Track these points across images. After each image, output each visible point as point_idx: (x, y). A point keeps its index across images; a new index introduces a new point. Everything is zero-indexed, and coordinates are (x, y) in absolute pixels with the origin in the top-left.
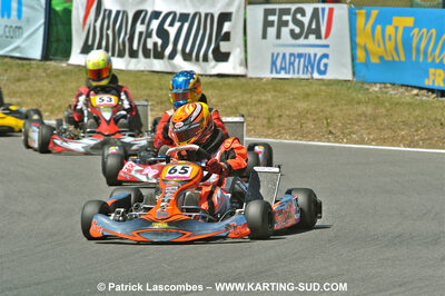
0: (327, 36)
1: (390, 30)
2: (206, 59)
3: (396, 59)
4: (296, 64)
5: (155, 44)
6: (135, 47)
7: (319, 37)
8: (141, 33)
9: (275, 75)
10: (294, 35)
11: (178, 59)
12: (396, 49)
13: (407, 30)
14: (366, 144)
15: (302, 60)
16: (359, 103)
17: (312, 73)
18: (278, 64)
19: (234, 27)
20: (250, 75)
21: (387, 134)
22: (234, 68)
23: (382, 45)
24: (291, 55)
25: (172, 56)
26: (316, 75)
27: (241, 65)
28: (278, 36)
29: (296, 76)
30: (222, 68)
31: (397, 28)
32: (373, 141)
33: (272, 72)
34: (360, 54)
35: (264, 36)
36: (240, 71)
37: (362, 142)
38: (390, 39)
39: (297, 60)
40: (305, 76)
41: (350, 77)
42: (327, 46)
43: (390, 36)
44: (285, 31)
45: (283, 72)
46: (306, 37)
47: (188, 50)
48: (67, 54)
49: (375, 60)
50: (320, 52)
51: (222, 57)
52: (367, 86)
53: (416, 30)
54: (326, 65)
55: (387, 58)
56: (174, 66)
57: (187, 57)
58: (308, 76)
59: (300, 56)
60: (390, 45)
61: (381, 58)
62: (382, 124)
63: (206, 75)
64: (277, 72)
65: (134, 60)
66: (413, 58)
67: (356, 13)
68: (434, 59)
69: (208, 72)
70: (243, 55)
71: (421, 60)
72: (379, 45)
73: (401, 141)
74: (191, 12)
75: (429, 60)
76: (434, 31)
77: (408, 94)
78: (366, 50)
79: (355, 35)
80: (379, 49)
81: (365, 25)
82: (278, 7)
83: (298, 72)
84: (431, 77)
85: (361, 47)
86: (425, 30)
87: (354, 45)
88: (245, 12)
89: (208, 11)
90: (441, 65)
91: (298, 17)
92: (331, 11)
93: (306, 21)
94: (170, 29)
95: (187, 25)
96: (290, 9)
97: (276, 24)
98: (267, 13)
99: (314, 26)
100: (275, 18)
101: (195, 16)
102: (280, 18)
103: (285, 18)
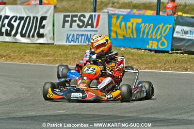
1: (129, 24)
2: (33, 36)
3: (132, 37)
4: (80, 39)
5: (7, 30)
9: (68, 44)
11: (18, 36)
12: (132, 32)
13: (138, 24)
15: (83, 37)
18: (70, 39)
20: (55, 44)
22: (47, 40)
23: (125, 30)
24: (77, 35)
25: (15, 35)
27: (50, 39)
28: (71, 26)
29: (80, 44)
30: (41, 41)
31: (133, 24)
33: (66, 42)
34: (113, 35)
35: (63, 26)
36: (50, 42)
37: (141, 68)
39: (80, 37)
40: (85, 44)
42: (97, 31)
43: (129, 27)
44: (74, 25)
45: (72, 42)
46: (86, 27)
47: (24, 32)
49: (120, 37)
50: (93, 33)
52: (118, 48)
53: (143, 24)
55: (127, 36)
56: (16, 39)
57: (23, 36)
59: (82, 35)
60: (129, 31)
61: (124, 36)
63: (33, 44)
64: (69, 42)
66: (141, 37)
67: (112, 17)
68: (152, 37)
69: (34, 42)
70: (52, 35)
71: (145, 37)
72: (123, 31)
73: (160, 69)
74: (25, 16)
75: (149, 37)
76: (152, 25)
77: (140, 51)
78: (116, 33)
79: (111, 26)
80: (123, 33)
81: (116, 22)
82: (71, 14)
83: (81, 42)
84: (150, 45)
85: (113, 31)
86: (147, 24)
87: (110, 31)
88: (54, 16)
89: (34, 16)
90: (156, 39)
91: (82, 18)
92: (99, 16)
93: (86, 20)
94: (14, 24)
95: (23, 22)
96: (77, 15)
97: (70, 21)
98: (65, 16)
99: (90, 22)
100: (69, 19)
101: (27, 17)
102: (72, 19)
103: (74, 19)
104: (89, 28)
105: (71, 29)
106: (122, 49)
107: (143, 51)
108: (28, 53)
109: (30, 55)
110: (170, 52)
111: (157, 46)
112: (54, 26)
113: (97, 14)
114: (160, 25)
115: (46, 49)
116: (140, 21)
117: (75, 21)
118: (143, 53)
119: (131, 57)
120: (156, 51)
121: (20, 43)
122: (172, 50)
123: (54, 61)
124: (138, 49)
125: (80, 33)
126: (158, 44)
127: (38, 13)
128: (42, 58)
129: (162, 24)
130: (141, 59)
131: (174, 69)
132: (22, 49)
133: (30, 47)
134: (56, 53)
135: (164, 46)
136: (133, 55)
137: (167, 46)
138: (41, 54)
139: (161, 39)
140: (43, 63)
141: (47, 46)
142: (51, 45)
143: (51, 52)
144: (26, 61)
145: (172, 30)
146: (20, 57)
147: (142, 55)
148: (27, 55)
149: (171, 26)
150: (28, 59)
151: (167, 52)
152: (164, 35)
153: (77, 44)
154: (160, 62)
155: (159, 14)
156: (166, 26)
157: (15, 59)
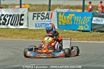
0: (51, 19)
1: (68, 17)
2: (17, 25)
3: (70, 24)
4: (42, 26)
5: (3, 22)
11: (9, 25)
12: (70, 21)
13: (73, 17)
15: (44, 25)
18: (37, 26)
20: (29, 28)
21: (80, 39)
22: (25, 27)
24: (41, 23)
25: (8, 24)
27: (26, 26)
28: (37, 19)
30: (22, 27)
31: (70, 17)
33: (35, 27)
35: (33, 19)
36: (26, 27)
37: (75, 41)
38: (68, 19)
39: (43, 25)
41: (57, 28)
42: (51, 21)
44: (39, 18)
46: (45, 19)
47: (12, 23)
49: (64, 24)
50: (49, 22)
53: (75, 17)
55: (67, 24)
56: (8, 27)
57: (11, 25)
59: (43, 24)
60: (68, 21)
61: (66, 24)
66: (75, 23)
67: (59, 14)
68: (80, 23)
69: (18, 28)
70: (27, 24)
71: (77, 24)
72: (65, 21)
73: (85, 40)
74: (13, 14)
75: (79, 24)
76: (80, 17)
77: (74, 31)
78: (61, 22)
79: (58, 18)
80: (65, 22)
81: (61, 16)
82: (37, 12)
83: (43, 27)
84: (80, 28)
85: (60, 21)
86: (78, 17)
87: (58, 21)
88: (28, 14)
89: (17, 14)
90: (82, 25)
91: (43, 14)
92: (52, 13)
93: (45, 15)
94: (7, 18)
95: (11, 17)
96: (41, 13)
98: (34, 14)
99: (47, 17)
100: (36, 15)
101: (14, 15)
102: (38, 15)
103: (39, 15)
104: (47, 19)
105: (37, 20)
106: (65, 30)
107: (76, 31)
108: (15, 34)
109: (16, 35)
110: (90, 31)
111: (83, 28)
112: (28, 19)
113: (51, 12)
114: (84, 17)
115: (24, 31)
116: (74, 15)
117: (39, 16)
118: (76, 32)
119: (69, 35)
120: (83, 31)
121: (10, 29)
122: (91, 30)
123: (28, 38)
124: (73, 30)
125: (42, 22)
126: (84, 27)
127: (19, 12)
128: (22, 36)
129: (86, 17)
130: (75, 36)
131: (92, 40)
132: (11, 32)
133: (16, 31)
134: (29, 33)
135: (87, 28)
136: (70, 33)
137: (88, 28)
138: (21, 34)
139: (85, 24)
140: (23, 39)
141: (25, 30)
142: (26, 29)
143: (27, 33)
144: (14, 38)
145: (91, 20)
146: (10, 36)
147: (75, 33)
148: (14, 35)
149: (90, 17)
150: (15, 37)
151: (89, 31)
152: (86, 22)
153: (41, 28)
154: (85, 37)
155: (84, 11)
156: (88, 17)
157: (7, 37)
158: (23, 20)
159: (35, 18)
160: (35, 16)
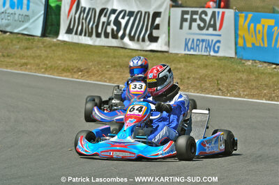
0: (220, 29)
1: (259, 27)
2: (143, 40)
3: (262, 45)
4: (200, 46)
5: (113, 30)
6: (100, 31)
7: (215, 29)
8: (104, 23)
9: (187, 52)
10: (200, 28)
11: (126, 40)
12: (263, 39)
13: (270, 27)
14: (242, 97)
15: (204, 43)
16: (238, 72)
17: (210, 52)
18: (189, 45)
19: (162, 21)
20: (171, 51)
21: (255, 92)
22: (161, 47)
23: (254, 36)
24: (198, 40)
25: (123, 37)
26: (212, 53)
27: (165, 45)
28: (190, 28)
29: (200, 53)
30: (154, 46)
31: (263, 26)
32: (246, 95)
33: (185, 50)
34: (240, 41)
35: (181, 27)
36: (165, 48)
38: (259, 33)
39: (201, 43)
40: (205, 54)
41: (233, 55)
42: (220, 35)
43: (259, 31)
44: (194, 25)
45: (192, 50)
46: (207, 29)
47: (132, 34)
48: (57, 33)
49: (249, 45)
50: (215, 39)
51: (154, 39)
52: (243, 61)
53: (276, 28)
54: (218, 47)
55: (256, 45)
56: (124, 44)
57: (132, 39)
58: (207, 54)
59: (203, 41)
60: (259, 37)
61: (253, 44)
62: (252, 85)
63: (143, 51)
64: (188, 50)
65: (98, 39)
66: (273, 45)
67: (238, 16)
69: (145, 49)
70: (167, 39)
71: (277, 47)
72: (252, 36)
74: (136, 10)
77: (269, 67)
78: (244, 39)
79: (238, 29)
80: (252, 39)
82: (190, 10)
83: (201, 51)
85: (241, 37)
89: (146, 11)
91: (203, 16)
92: (223, 14)
93: (208, 19)
94: (122, 21)
95: (132, 19)
96: (198, 11)
97: (189, 20)
98: (183, 13)
100: (188, 17)
101: (138, 12)
102: (191, 17)
103: (194, 17)
105: (190, 31)
107: (274, 66)
113: (221, 11)
125: (201, 37)
127: (150, 6)
136: (251, 73)
148: (112, 69)
150: (109, 76)
153: (197, 53)
158: (157, 27)
159: (186, 25)
160: (186, 20)
